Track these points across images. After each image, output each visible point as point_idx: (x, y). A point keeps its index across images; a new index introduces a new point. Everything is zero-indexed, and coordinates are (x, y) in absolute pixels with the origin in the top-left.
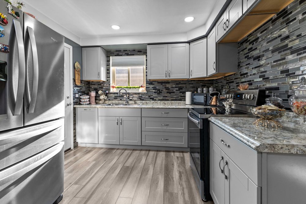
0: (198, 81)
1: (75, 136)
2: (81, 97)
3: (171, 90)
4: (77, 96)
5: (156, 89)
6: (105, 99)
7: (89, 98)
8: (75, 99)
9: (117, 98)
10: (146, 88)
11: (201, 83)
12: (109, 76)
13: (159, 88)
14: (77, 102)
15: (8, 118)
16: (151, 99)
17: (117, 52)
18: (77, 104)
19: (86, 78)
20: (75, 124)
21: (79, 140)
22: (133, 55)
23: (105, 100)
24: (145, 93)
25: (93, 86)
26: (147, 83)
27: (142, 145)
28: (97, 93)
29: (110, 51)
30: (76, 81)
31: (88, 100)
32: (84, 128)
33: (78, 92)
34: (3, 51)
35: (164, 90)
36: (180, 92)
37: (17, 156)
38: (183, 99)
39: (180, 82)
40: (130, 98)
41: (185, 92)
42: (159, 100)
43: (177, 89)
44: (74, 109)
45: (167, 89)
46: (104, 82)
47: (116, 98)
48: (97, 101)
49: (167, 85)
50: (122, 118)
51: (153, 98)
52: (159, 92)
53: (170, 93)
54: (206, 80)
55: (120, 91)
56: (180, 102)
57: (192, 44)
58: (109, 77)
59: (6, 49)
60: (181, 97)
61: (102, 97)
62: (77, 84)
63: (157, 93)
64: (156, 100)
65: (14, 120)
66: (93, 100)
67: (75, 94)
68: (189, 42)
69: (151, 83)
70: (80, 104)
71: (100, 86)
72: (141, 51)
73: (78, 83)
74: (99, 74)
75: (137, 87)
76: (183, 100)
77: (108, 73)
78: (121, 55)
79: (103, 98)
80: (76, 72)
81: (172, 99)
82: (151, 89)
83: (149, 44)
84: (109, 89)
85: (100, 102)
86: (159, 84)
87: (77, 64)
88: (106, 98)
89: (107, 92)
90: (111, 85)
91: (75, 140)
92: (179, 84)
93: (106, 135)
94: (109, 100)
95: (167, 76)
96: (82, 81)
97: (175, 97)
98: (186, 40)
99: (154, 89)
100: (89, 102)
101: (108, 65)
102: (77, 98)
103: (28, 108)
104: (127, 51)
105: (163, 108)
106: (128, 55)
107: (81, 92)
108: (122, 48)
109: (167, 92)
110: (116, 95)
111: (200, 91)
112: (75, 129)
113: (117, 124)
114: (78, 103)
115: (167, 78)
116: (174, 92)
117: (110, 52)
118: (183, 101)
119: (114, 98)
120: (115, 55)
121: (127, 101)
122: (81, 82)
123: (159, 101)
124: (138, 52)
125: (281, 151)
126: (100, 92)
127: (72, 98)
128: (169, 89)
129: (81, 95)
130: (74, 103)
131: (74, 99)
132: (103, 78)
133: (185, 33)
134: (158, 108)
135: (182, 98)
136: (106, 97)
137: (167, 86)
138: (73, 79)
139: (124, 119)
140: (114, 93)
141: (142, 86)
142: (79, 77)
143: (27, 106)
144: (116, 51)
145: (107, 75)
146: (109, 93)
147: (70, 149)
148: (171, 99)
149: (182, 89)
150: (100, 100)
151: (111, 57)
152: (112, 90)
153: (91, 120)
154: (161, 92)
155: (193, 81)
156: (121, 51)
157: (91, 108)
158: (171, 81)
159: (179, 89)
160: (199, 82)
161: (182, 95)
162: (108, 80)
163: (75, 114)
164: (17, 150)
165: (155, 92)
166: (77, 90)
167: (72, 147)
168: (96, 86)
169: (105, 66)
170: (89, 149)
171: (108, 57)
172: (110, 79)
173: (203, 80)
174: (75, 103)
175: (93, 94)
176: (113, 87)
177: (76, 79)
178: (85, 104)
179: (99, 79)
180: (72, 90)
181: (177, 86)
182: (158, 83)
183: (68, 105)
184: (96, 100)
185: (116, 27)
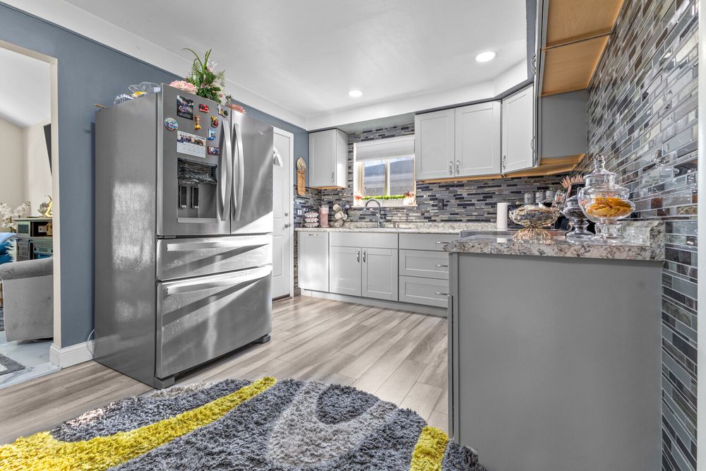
0: (529, 180)
1: (296, 278)
2: (307, 215)
3: (467, 201)
4: (300, 212)
5: (436, 199)
6: (345, 219)
7: (318, 217)
8: (298, 218)
9: (364, 218)
10: (417, 197)
11: (535, 182)
12: (351, 179)
13: (442, 197)
14: (300, 223)
15: (217, 222)
16: (425, 218)
17: (365, 134)
18: (299, 227)
19: (315, 183)
20: (296, 258)
21: (302, 285)
22: (394, 136)
23: (344, 221)
24: (413, 207)
25: (326, 197)
26: (417, 188)
27: (400, 300)
28: (331, 208)
29: (354, 134)
30: (299, 188)
31: (316, 220)
32: (309, 266)
33: (302, 206)
34: (215, 154)
35: (453, 201)
36: (487, 204)
37: (222, 265)
38: (491, 218)
39: (486, 184)
40: (388, 218)
41: (496, 204)
42: (442, 221)
43: (481, 197)
44: (296, 233)
45: (459, 198)
46: (343, 189)
47: (362, 218)
48: (332, 223)
49: (460, 191)
50: (365, 249)
51: (430, 218)
52: (443, 205)
53: (465, 206)
54: (549, 176)
55: (367, 204)
56: (486, 224)
57: (506, 102)
58: (352, 181)
59: (217, 151)
60: (488, 214)
61: (338, 216)
62: (299, 193)
63: (436, 208)
64: (435, 221)
65: (222, 226)
66: (325, 220)
67: (297, 209)
68: (500, 99)
69: (426, 187)
70: (304, 226)
71: (337, 197)
72: (407, 128)
73: (302, 194)
74: (333, 176)
75: (399, 196)
76: (492, 220)
77: (349, 173)
78: (373, 139)
79: (341, 217)
80: (299, 174)
81: (470, 219)
82: (427, 200)
83: (418, 113)
84: (350, 202)
85: (336, 224)
86: (442, 189)
87: (301, 162)
88: (345, 217)
89: (347, 206)
90: (354, 194)
91: (296, 283)
92: (486, 187)
93: (342, 279)
94: (351, 221)
95: (453, 171)
96: (307, 189)
97: (476, 214)
98: (492, 96)
99: (431, 200)
100: (318, 224)
101: (350, 159)
102: (301, 216)
103: (234, 214)
104: (382, 129)
105: (438, 234)
106: (383, 137)
107: (307, 207)
108: (374, 127)
109: (459, 205)
110: (361, 212)
111: (528, 199)
112: (296, 266)
113: (359, 261)
114: (301, 225)
115: (453, 176)
116: (473, 205)
117: (352, 136)
118: (492, 224)
119: (360, 218)
120: (362, 141)
121: (380, 223)
122: (307, 191)
123: (442, 223)
124: (402, 129)
125: (472, 251)
126: (336, 207)
127: (292, 216)
128: (463, 198)
129: (305, 212)
130: (295, 223)
131: (295, 218)
132: (341, 182)
133: (492, 80)
134: (429, 233)
135: (490, 215)
136: (346, 215)
137: (459, 193)
138: (294, 185)
139: (369, 251)
140: (361, 209)
141: (408, 195)
142: (304, 182)
143: (233, 212)
144: (364, 132)
145: (349, 178)
146: (351, 208)
147: (288, 296)
148: (467, 218)
149: (491, 197)
150: (336, 221)
151: (355, 144)
152: (357, 204)
153: (319, 252)
154: (447, 205)
155: (515, 180)
156: (371, 131)
157: (318, 231)
158: (468, 181)
159: (484, 197)
160: (532, 180)
161: (491, 210)
162: (349, 186)
163: (297, 243)
164: (223, 259)
165: (433, 206)
166: (300, 203)
167: (292, 295)
168: (331, 198)
169: (345, 161)
170: (316, 300)
171: (350, 144)
172: (353, 184)
173: (542, 177)
174: (297, 224)
175: (325, 210)
176: (358, 198)
177: (299, 185)
178: (311, 226)
179: (333, 184)
180: (292, 203)
181: (480, 191)
182: (440, 187)
183: (286, 226)
184: (329, 221)
185: (356, 94)
